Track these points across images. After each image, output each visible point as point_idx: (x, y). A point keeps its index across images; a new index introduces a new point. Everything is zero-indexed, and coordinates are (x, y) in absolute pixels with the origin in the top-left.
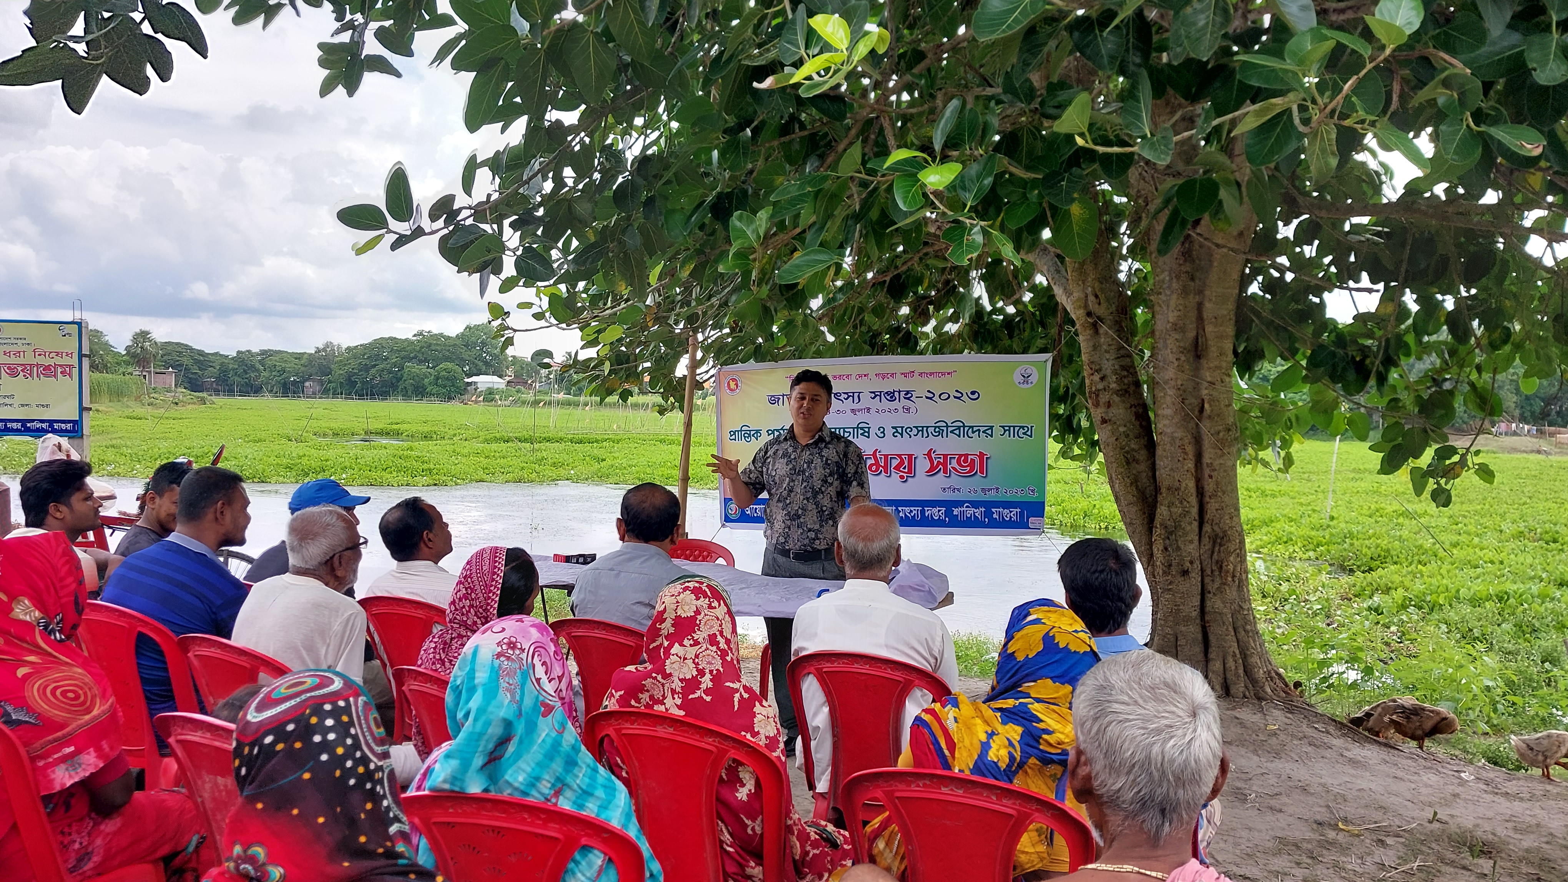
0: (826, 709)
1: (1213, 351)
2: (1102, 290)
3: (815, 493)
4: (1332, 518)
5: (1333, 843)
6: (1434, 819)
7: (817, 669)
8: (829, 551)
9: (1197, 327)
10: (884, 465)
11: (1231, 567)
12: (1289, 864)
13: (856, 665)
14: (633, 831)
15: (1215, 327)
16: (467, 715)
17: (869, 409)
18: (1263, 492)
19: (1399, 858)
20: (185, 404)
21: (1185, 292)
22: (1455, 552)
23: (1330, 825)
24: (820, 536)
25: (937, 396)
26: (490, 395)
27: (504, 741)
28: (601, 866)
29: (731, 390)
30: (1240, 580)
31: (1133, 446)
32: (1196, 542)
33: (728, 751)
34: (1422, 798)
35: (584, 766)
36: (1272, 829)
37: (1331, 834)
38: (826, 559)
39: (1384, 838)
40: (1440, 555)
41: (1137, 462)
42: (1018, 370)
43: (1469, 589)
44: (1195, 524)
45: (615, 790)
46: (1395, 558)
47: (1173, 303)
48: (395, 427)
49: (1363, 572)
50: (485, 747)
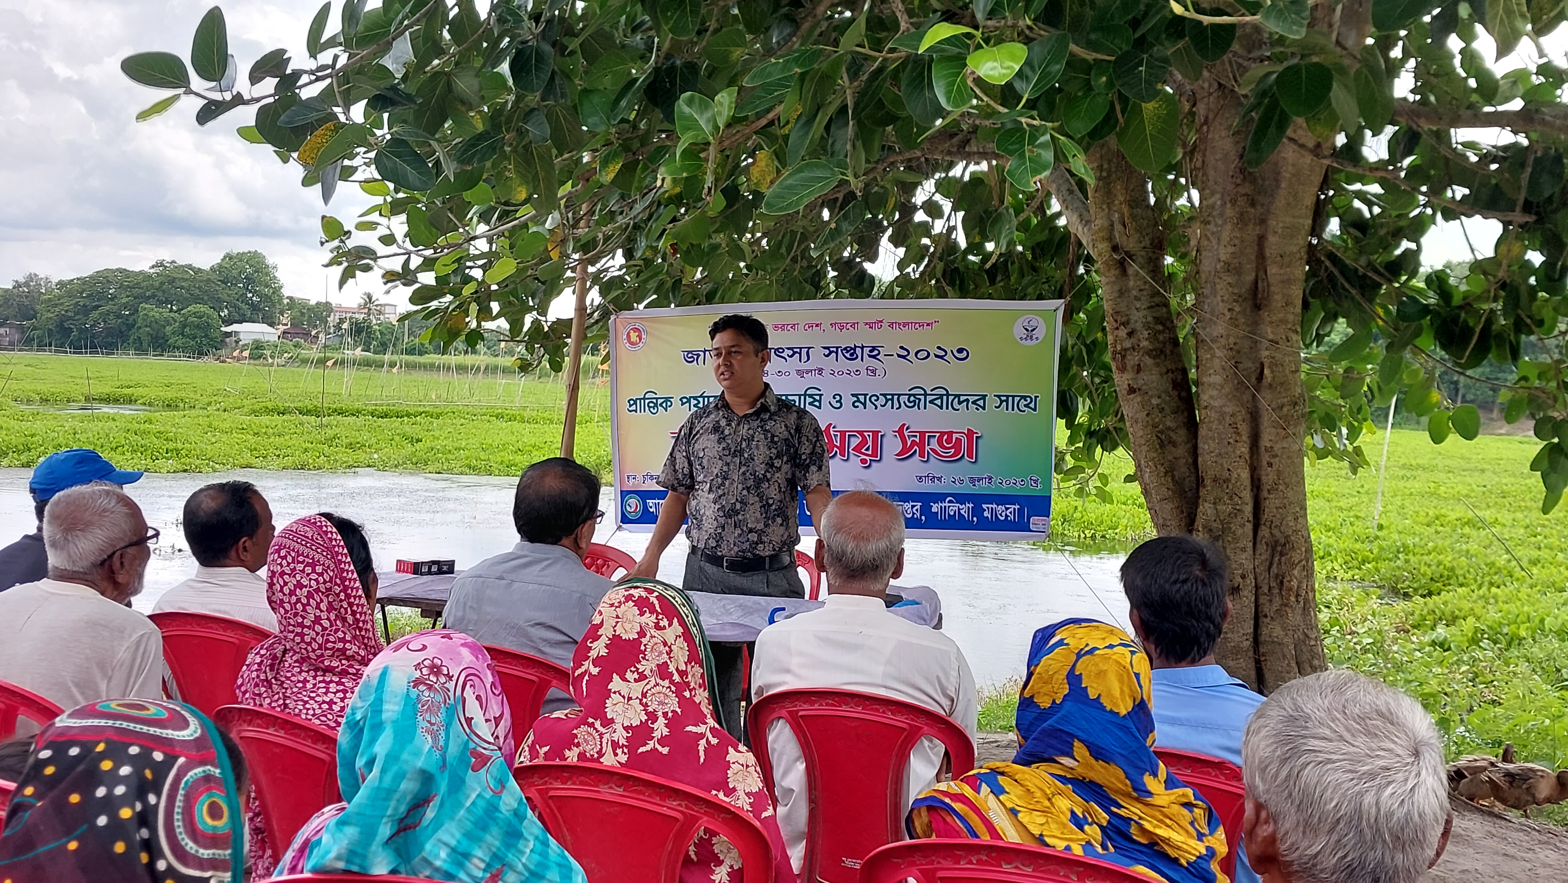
0: (801, 766)
1: (1278, 299)
2: (1133, 216)
3: (758, 482)
4: (1381, 527)
7: (789, 712)
8: (774, 560)
9: (1257, 270)
10: (840, 445)
13: (844, 708)
15: (1281, 267)
16: (370, 765)
17: (821, 371)
21: (1242, 220)
22: (1535, 571)
24: (765, 539)
25: (912, 354)
26: (257, 350)
27: (420, 803)
29: (632, 343)
30: (1306, 601)
31: (1169, 423)
32: (1250, 550)
33: (702, 818)
35: (531, 838)
38: (771, 569)
40: (1516, 575)
41: (1174, 444)
42: (1020, 320)
43: (1556, 618)
44: (1249, 527)
46: (1461, 579)
47: (1225, 235)
48: (127, 391)
49: (1424, 596)
50: (396, 809)
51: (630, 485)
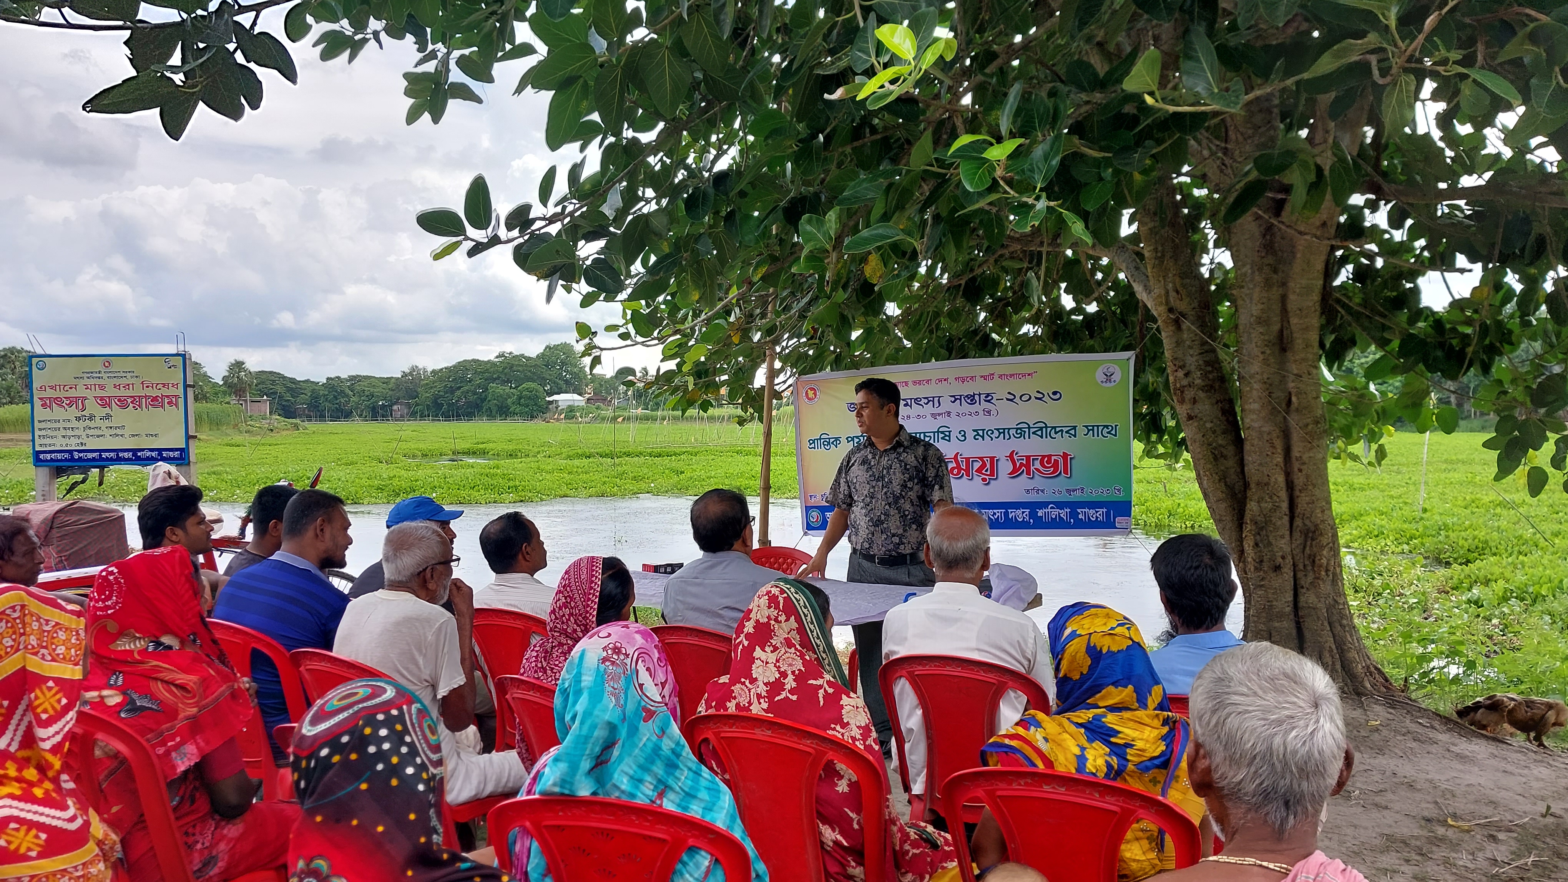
0: (919, 712)
1: (1299, 343)
2: (1184, 286)
3: (896, 499)
4: (1425, 510)
5: (1442, 839)
6: (1548, 813)
7: (908, 673)
8: (914, 556)
9: (1282, 321)
10: (965, 468)
11: (1324, 561)
12: (1397, 862)
13: (948, 668)
14: (738, 832)
15: (1300, 319)
16: (574, 718)
17: (949, 413)
18: (1351, 486)
19: (1512, 853)
20: (279, 430)
21: (1268, 284)
22: (1557, 541)
23: (1439, 821)
24: (904, 541)
25: (1018, 397)
26: (571, 412)
27: (608, 746)
28: (709, 867)
29: (809, 399)
30: (1334, 574)
31: (1220, 442)
32: (1287, 537)
33: (826, 753)
34: (1533, 792)
35: (686, 769)
36: (1378, 826)
37: (1441, 831)
38: (913, 563)
39: (1495, 833)
40: (1541, 545)
41: (1225, 457)
42: (1101, 368)
44: (1286, 519)
45: (719, 791)
46: (1494, 549)
47: (1256, 296)
48: (481, 446)
49: (1461, 564)
50: (592, 750)
51: (812, 502)
